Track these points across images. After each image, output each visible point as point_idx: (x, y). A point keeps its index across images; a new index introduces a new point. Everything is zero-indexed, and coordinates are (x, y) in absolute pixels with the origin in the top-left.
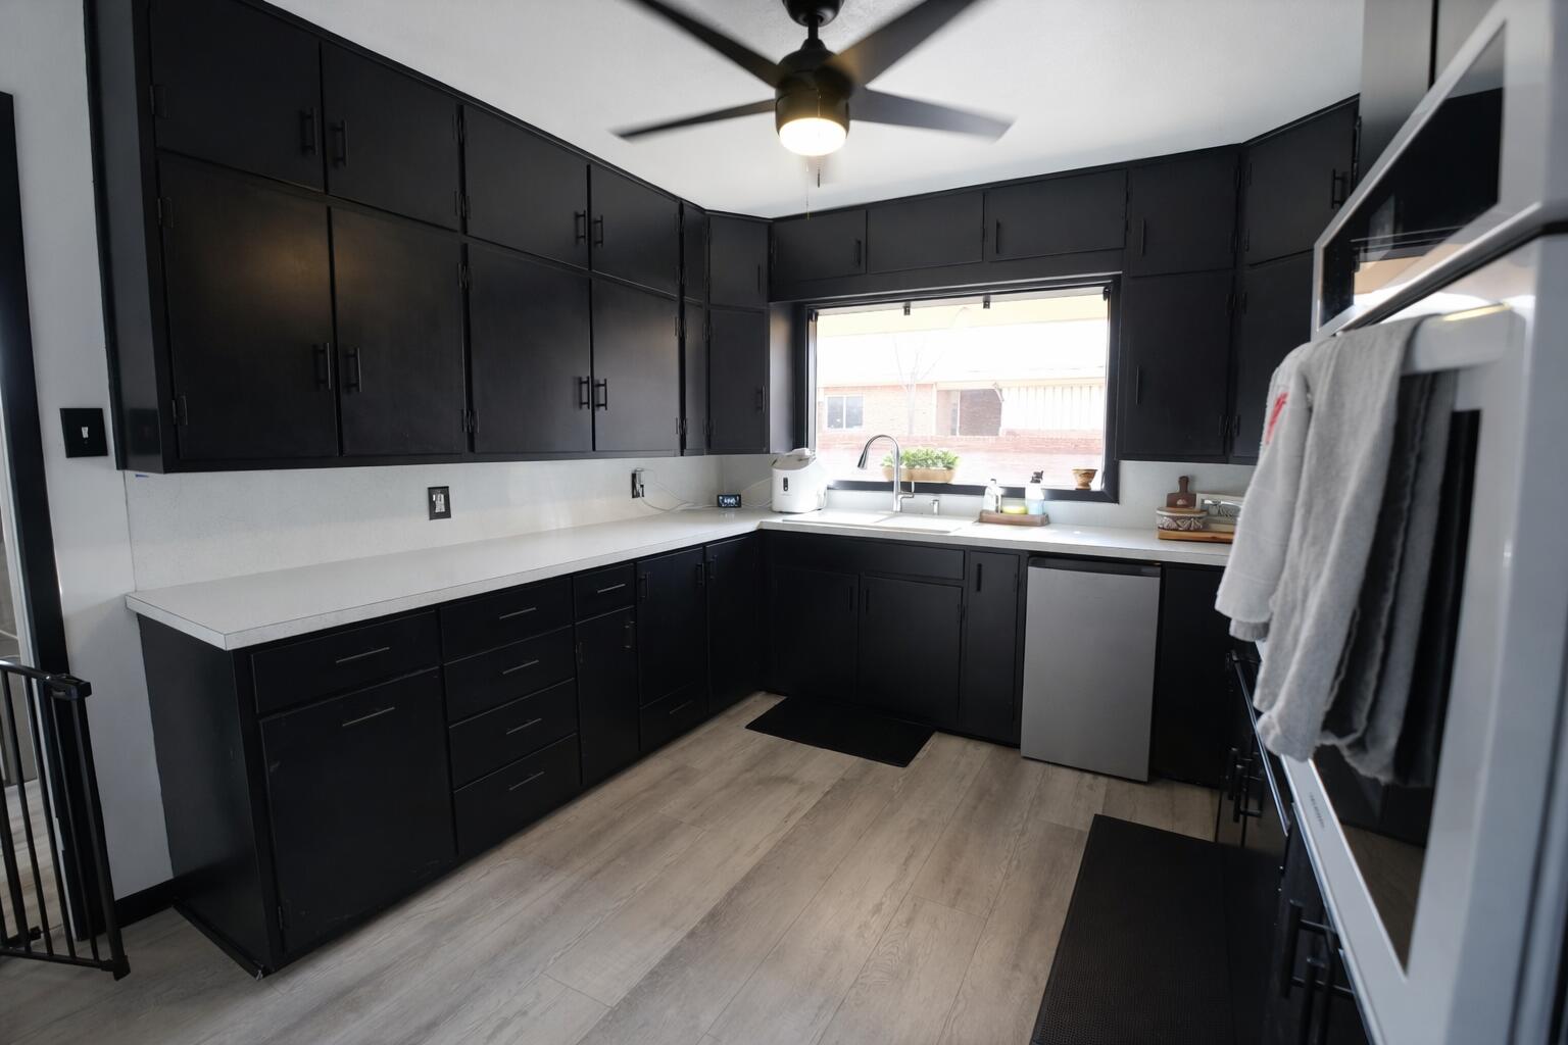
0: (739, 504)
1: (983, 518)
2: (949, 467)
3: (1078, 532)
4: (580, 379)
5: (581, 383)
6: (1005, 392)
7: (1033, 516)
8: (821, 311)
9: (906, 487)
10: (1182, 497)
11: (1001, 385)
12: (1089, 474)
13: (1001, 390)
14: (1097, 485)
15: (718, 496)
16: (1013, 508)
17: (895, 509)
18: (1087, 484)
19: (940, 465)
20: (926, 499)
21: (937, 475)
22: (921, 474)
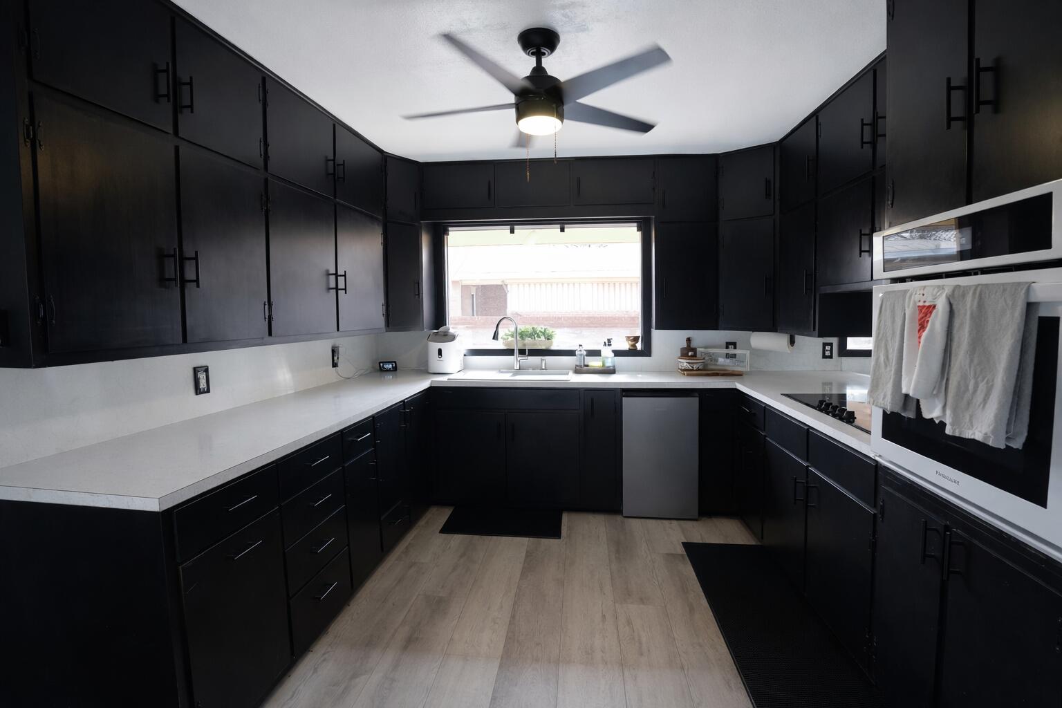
0: (395, 369)
1: (578, 371)
2: (549, 338)
3: (640, 376)
4: (328, 271)
5: (329, 275)
6: (509, 286)
7: (609, 367)
8: (450, 229)
9: (522, 352)
10: (689, 351)
11: (507, 282)
12: (636, 339)
13: (506, 285)
14: (639, 346)
15: (380, 363)
16: (595, 363)
17: (515, 368)
18: (634, 346)
19: (543, 338)
20: (535, 360)
21: (541, 344)
22: (530, 344)
